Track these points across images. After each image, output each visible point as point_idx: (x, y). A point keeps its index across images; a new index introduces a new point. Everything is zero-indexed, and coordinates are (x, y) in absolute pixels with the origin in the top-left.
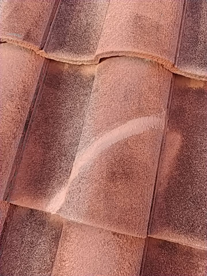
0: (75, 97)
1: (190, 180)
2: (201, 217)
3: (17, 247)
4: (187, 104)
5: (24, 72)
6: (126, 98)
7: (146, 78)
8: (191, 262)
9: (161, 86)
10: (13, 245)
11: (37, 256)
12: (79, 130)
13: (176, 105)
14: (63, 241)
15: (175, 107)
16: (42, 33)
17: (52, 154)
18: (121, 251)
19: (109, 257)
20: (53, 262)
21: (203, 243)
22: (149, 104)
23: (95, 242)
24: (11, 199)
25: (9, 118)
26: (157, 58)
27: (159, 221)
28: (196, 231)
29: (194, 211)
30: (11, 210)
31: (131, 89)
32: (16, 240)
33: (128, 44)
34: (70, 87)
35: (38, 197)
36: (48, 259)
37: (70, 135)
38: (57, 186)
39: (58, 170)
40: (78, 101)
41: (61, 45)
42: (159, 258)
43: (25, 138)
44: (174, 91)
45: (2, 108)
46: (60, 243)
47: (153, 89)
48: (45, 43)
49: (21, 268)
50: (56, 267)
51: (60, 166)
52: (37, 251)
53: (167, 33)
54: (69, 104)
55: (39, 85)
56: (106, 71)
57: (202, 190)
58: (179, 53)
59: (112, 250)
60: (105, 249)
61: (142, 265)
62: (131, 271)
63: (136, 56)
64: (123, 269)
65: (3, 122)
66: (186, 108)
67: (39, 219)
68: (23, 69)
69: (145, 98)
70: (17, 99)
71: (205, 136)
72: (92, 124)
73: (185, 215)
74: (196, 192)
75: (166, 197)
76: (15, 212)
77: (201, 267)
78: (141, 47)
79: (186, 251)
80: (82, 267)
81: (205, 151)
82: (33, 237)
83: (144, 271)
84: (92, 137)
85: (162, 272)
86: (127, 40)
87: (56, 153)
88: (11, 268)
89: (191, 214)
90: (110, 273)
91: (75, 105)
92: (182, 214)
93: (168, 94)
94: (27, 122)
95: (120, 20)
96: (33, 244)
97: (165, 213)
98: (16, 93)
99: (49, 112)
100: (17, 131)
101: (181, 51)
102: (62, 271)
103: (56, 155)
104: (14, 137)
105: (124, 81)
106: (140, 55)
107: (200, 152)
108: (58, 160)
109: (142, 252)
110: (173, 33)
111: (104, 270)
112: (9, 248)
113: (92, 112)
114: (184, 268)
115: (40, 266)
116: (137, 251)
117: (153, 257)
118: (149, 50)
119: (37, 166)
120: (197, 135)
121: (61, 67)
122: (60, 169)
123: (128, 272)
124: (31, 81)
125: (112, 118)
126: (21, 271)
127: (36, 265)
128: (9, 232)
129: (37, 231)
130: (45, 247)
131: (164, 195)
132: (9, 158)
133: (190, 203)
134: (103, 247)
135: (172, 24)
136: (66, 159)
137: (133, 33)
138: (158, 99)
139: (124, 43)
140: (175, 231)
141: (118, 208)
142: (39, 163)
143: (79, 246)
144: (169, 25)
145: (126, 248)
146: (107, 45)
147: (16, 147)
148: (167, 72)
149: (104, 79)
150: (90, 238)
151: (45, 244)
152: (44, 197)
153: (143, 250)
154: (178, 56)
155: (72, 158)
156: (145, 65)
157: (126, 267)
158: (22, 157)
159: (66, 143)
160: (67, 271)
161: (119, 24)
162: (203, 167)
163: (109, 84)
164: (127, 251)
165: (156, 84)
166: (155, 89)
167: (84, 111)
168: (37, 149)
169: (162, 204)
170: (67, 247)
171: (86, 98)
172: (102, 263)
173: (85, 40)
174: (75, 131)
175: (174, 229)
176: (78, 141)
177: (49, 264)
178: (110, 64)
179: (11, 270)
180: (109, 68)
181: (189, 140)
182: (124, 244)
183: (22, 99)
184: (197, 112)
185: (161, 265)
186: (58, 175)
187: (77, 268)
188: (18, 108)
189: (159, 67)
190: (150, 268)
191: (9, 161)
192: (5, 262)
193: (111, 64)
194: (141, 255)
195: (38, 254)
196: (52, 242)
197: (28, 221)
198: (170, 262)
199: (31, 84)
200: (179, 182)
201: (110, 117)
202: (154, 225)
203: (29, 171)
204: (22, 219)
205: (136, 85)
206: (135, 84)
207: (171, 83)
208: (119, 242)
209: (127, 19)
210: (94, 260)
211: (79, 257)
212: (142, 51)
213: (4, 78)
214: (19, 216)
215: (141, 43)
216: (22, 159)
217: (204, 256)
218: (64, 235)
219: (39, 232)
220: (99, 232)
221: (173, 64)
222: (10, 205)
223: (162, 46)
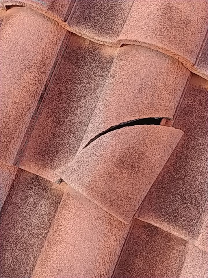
0: (91, 77)
1: (183, 177)
2: (185, 211)
3: (21, 205)
4: (197, 105)
5: (45, 43)
6: (141, 90)
7: (164, 73)
8: (168, 244)
9: (176, 84)
10: (17, 203)
11: (37, 216)
12: (90, 112)
13: (187, 103)
14: (62, 208)
15: (185, 105)
16: (68, 4)
17: (62, 130)
18: (110, 227)
19: (100, 230)
20: (50, 223)
21: (182, 233)
22: (161, 101)
23: (89, 215)
24: (20, 164)
25: (26, 88)
26: (179, 56)
27: (148, 207)
28: (178, 222)
29: (180, 205)
30: (19, 173)
31: (146, 82)
32: (20, 199)
33: (153, 36)
34: (88, 65)
35: (45, 166)
36: (47, 220)
37: (81, 115)
38: (63, 160)
39: (66, 145)
40: (94, 81)
41: (86, 20)
42: (142, 236)
43: (39, 110)
44: (188, 89)
45: (20, 78)
46: (59, 208)
47: (168, 85)
48: (70, 15)
49: (23, 223)
50: (53, 228)
51: (68, 142)
52: (38, 211)
53: (194, 31)
54: (85, 82)
55: (57, 58)
56: (126, 57)
57: (191, 188)
58: (202, 52)
59: (103, 225)
60: (97, 223)
61: (126, 240)
62: (115, 244)
63: (159, 50)
64: (110, 241)
65: (19, 92)
66: (195, 108)
67: (43, 184)
68: (44, 40)
69: (158, 94)
70: (35, 70)
71: (207, 139)
72: (104, 110)
73: (172, 206)
74: (186, 188)
75: (158, 188)
76: (22, 175)
77: (176, 250)
78: (165, 42)
79: (166, 235)
80: (75, 234)
81: (203, 153)
82: (36, 199)
83: (127, 244)
84: (101, 123)
85: (142, 248)
86: (153, 32)
87: (66, 129)
88: (14, 221)
89: (177, 206)
90: (98, 243)
91: (90, 84)
92: (169, 205)
93: (182, 92)
94: (43, 95)
95: (150, 6)
96: (35, 205)
97: (154, 201)
98: (34, 64)
99: (64, 87)
100: (32, 103)
101: (204, 51)
102: (58, 233)
103: (66, 131)
104: (28, 108)
105: (142, 73)
106: (163, 50)
107: (198, 153)
108: (67, 136)
109: (128, 230)
110: (200, 31)
111: (93, 239)
112: (14, 205)
113: (105, 97)
114: (160, 248)
115: (39, 224)
116: (124, 229)
117: (136, 234)
118: (172, 47)
119: (46, 138)
120: (199, 136)
121: (81, 42)
122: (68, 145)
123: (113, 244)
124: (51, 54)
125: (123, 108)
126: (22, 225)
127: (36, 222)
128: (15, 192)
129: (40, 194)
130: (45, 209)
131: (157, 186)
132: (22, 127)
133: (179, 197)
134: (96, 221)
135: (202, 20)
136: (75, 136)
137: (160, 25)
138: (171, 97)
139: (150, 34)
140: (160, 218)
141: (116, 192)
142: (49, 135)
143: (75, 216)
144: (198, 21)
145: (115, 225)
146: (132, 32)
147: (29, 118)
148: (185, 70)
149: (123, 65)
150: (86, 211)
151: (45, 207)
152: (50, 167)
153: (129, 228)
154: (200, 56)
155: (80, 137)
156: (165, 59)
157: (112, 240)
158: (34, 128)
159: (76, 122)
160: (62, 234)
161: (148, 11)
162: (198, 167)
163: (126, 73)
164: (115, 227)
165: (172, 81)
166: (170, 86)
167: (98, 93)
168: (49, 122)
169: (153, 193)
170: (65, 214)
171: (102, 80)
172: (93, 233)
173: (110, 17)
174: (86, 112)
175: (159, 216)
176: (88, 122)
177: (47, 224)
178: (131, 51)
179: (14, 223)
180: (129, 55)
181: (191, 140)
182: (114, 221)
183: (40, 71)
184: (205, 114)
185: (141, 242)
186: (65, 150)
187: (71, 233)
188: (35, 80)
189: (178, 64)
190: (132, 243)
191: (22, 130)
192: (9, 215)
193: (133, 51)
194: (126, 232)
195: (38, 214)
196: (52, 207)
197: (33, 184)
198: (150, 241)
199: (50, 57)
200: (173, 176)
201: (122, 107)
202: (143, 210)
203: (39, 142)
204: (28, 182)
205: (152, 79)
206: (152, 77)
207: (187, 82)
208: (110, 219)
209: (157, 7)
210: (86, 230)
211: (74, 225)
212: (165, 47)
213: (24, 46)
214: (25, 179)
215: (166, 37)
216: (33, 130)
217: (180, 242)
218: (63, 204)
219: (42, 195)
220: (94, 208)
221: (193, 64)
222: (18, 169)
223: (187, 44)
